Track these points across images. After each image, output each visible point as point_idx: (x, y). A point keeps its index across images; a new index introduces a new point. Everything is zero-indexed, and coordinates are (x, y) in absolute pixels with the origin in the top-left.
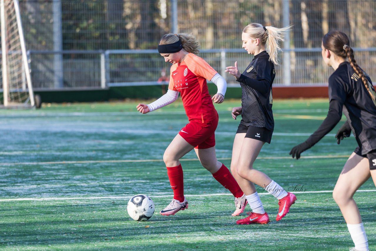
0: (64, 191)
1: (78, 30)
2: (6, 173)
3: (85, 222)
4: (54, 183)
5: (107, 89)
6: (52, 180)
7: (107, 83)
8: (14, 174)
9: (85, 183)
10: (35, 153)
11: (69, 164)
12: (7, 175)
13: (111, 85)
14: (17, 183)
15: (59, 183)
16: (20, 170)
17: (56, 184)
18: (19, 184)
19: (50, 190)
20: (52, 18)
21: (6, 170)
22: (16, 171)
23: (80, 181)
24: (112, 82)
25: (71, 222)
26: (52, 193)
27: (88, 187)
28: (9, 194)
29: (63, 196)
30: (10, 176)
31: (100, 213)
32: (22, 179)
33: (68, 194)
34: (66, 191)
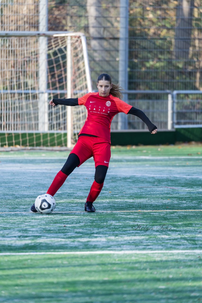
0: (144, 243)
1: (143, 69)
2: (80, 222)
3: (173, 280)
4: (133, 234)
5: (174, 130)
6: (129, 230)
7: (173, 124)
8: (89, 224)
9: (165, 234)
10: (108, 200)
11: (145, 214)
12: (82, 224)
13: (177, 127)
14: (93, 233)
15: (137, 234)
16: (94, 219)
17: (135, 235)
18: (96, 235)
19: (129, 242)
20: (118, 56)
21: (80, 219)
22: (91, 220)
23: (160, 232)
24: (178, 123)
25: (158, 280)
26: (133, 245)
27: (170, 239)
28: (87, 247)
29: (144, 249)
30: (85, 226)
31: (186, 270)
32: (98, 229)
33: (149, 247)
34: (146, 243)
